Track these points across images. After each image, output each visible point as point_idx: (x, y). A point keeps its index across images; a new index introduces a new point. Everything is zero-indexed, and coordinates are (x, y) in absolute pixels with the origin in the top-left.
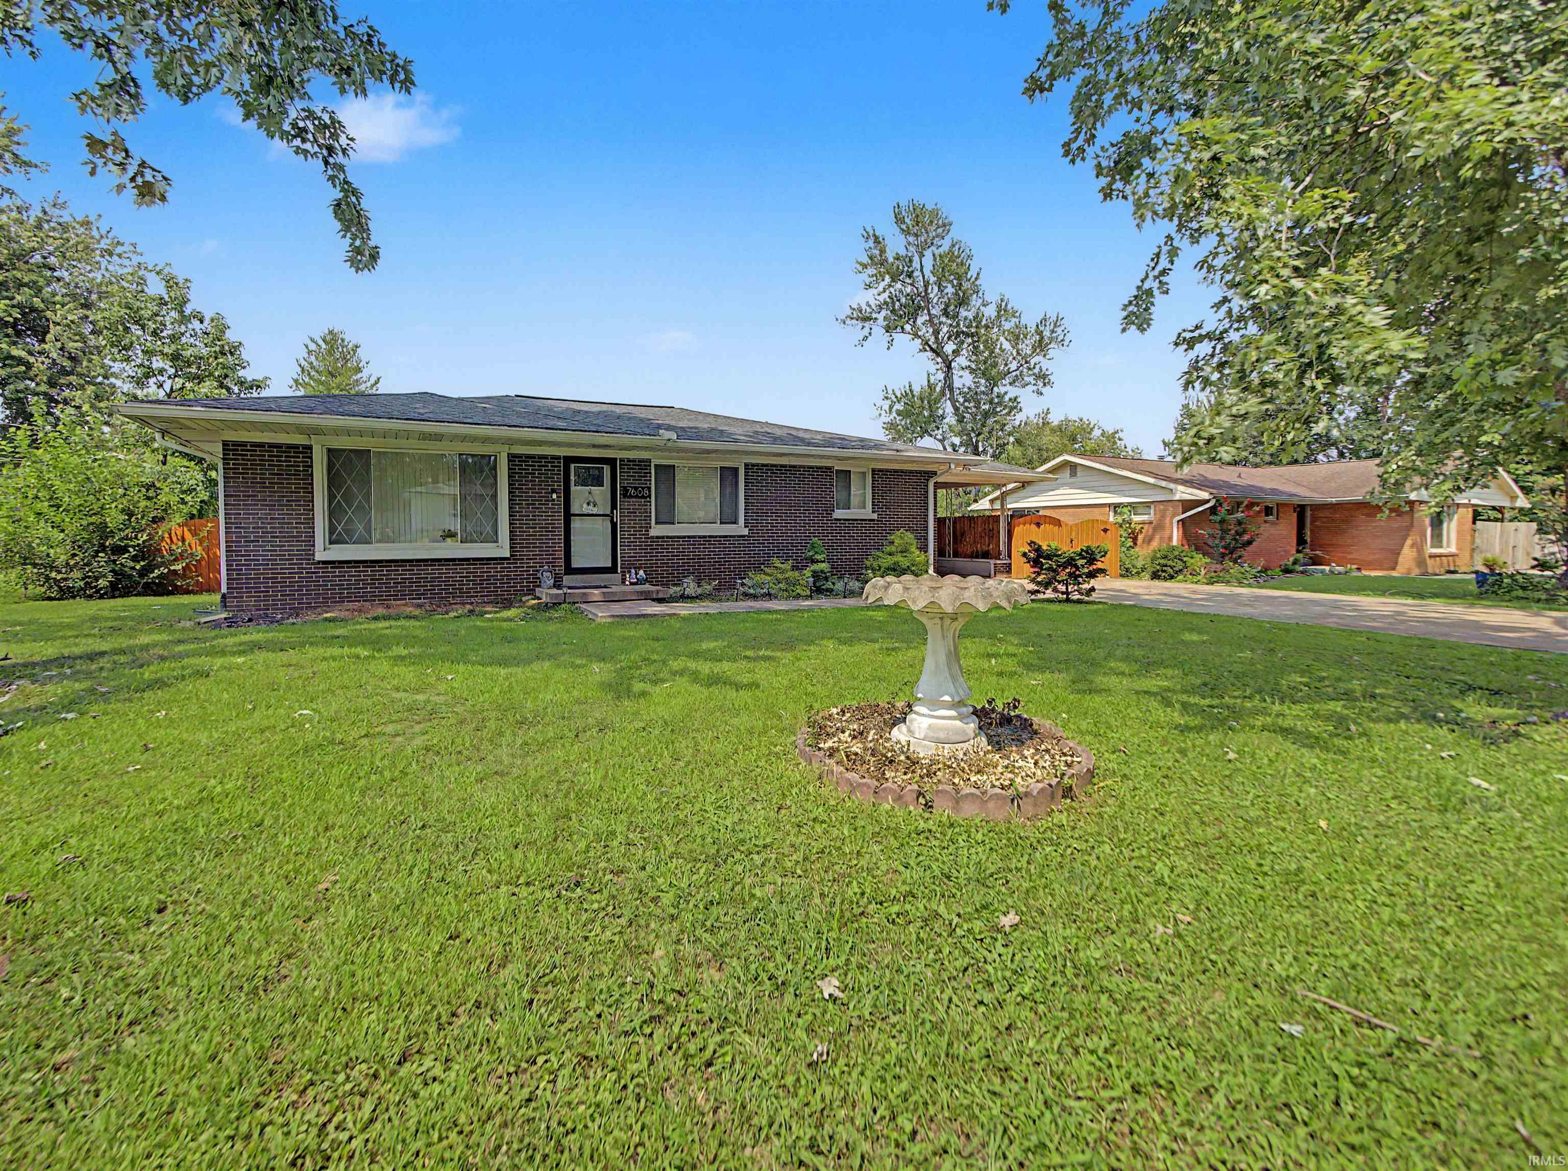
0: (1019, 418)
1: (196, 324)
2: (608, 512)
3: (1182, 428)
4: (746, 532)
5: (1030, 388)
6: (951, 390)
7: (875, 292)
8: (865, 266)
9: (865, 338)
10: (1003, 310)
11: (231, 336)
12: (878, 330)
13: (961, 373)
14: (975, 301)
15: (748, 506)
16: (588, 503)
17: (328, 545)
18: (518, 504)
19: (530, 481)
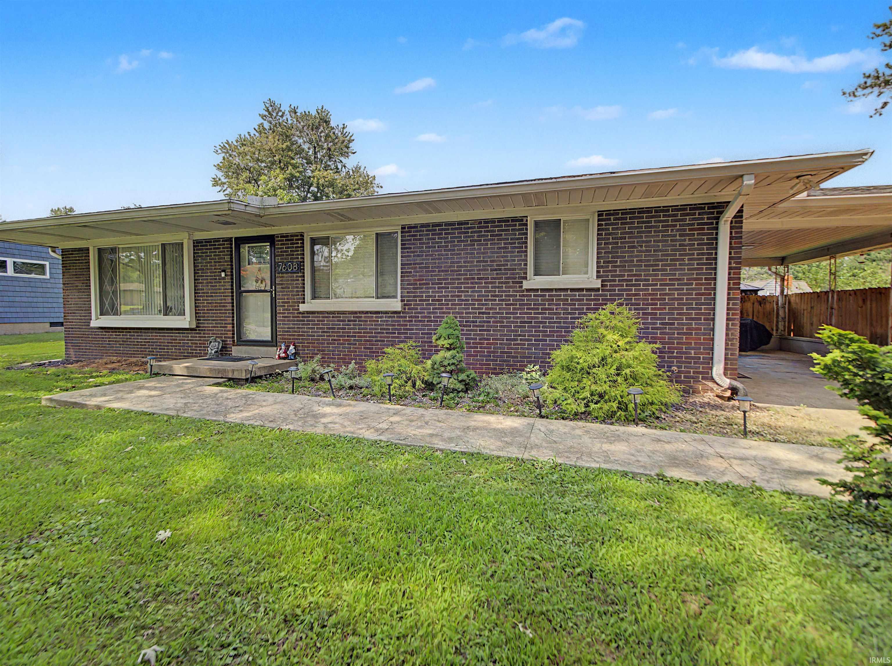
2: (269, 288)
4: (400, 307)
15: (404, 276)
16: (257, 281)
17: (99, 317)
18: (201, 283)
19: (208, 262)
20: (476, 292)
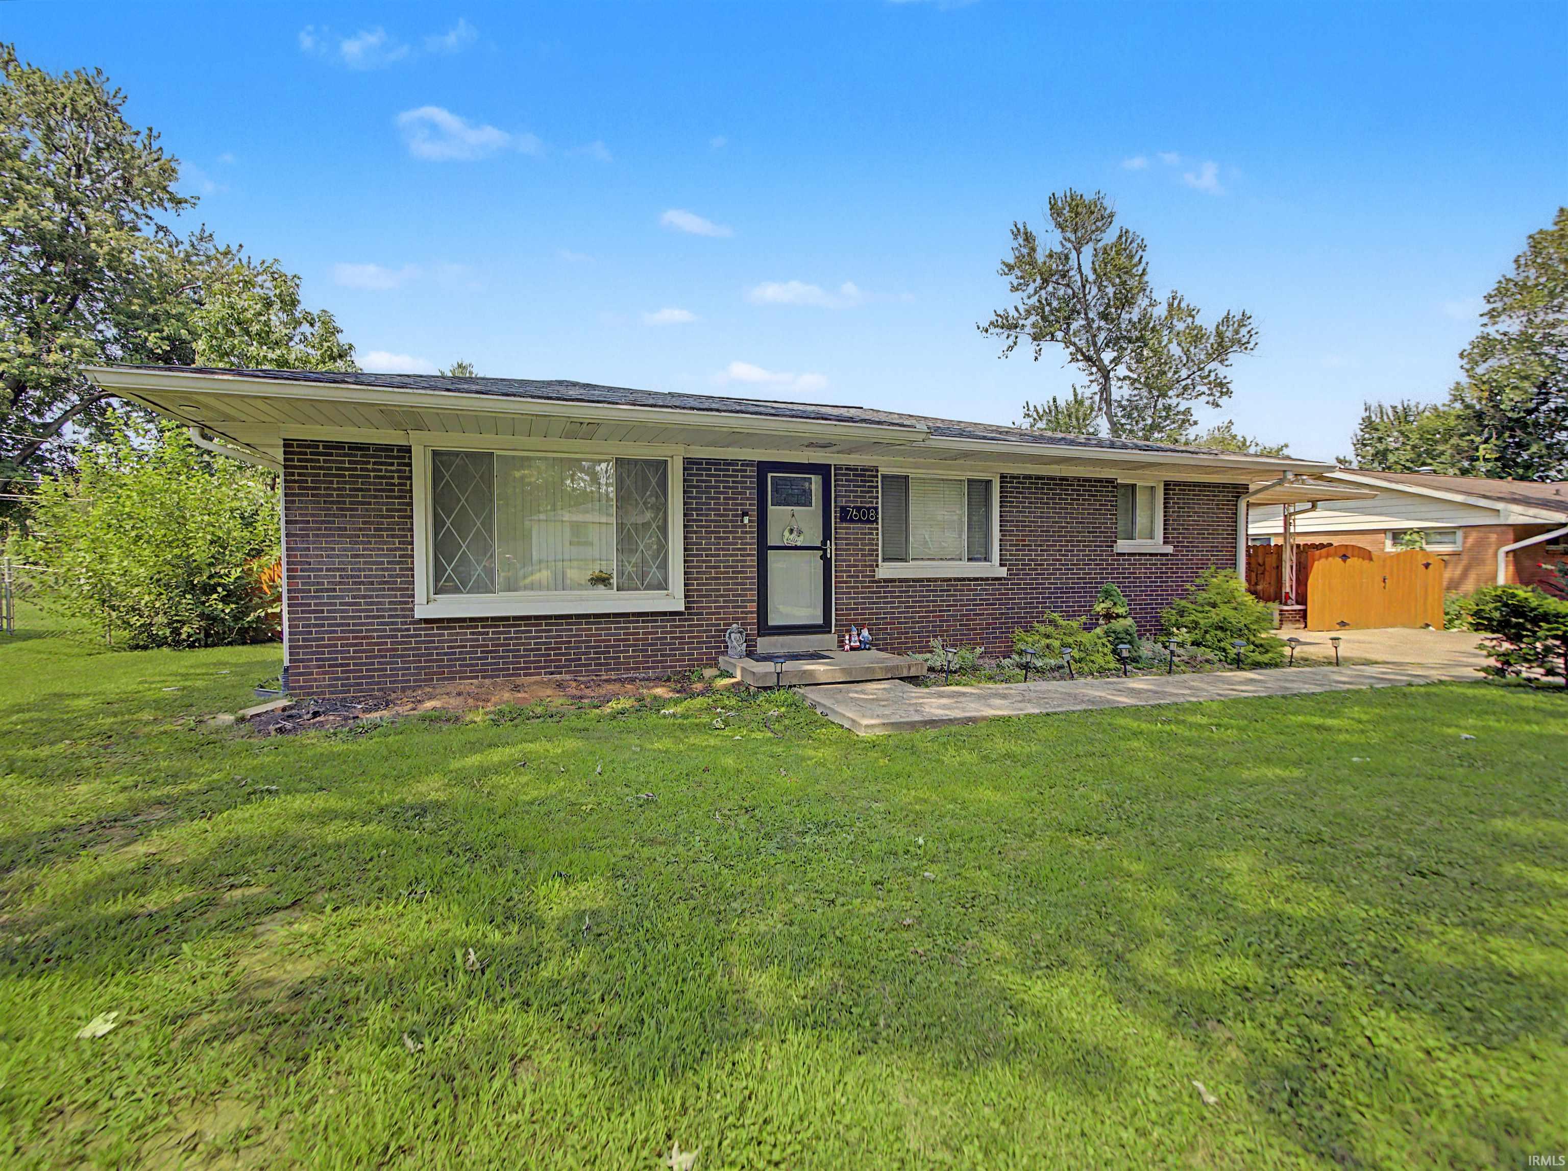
0: (1192, 432)
1: (305, 328)
2: (819, 544)
3: (1362, 443)
4: (1003, 572)
5: (1204, 398)
6: (1108, 402)
7: (1025, 295)
8: (1011, 268)
9: (1010, 348)
10: (1175, 308)
11: (343, 339)
12: (1025, 340)
13: (1119, 384)
14: (1143, 302)
15: (1006, 535)
16: (791, 531)
17: (432, 596)
18: (696, 532)
19: (713, 498)
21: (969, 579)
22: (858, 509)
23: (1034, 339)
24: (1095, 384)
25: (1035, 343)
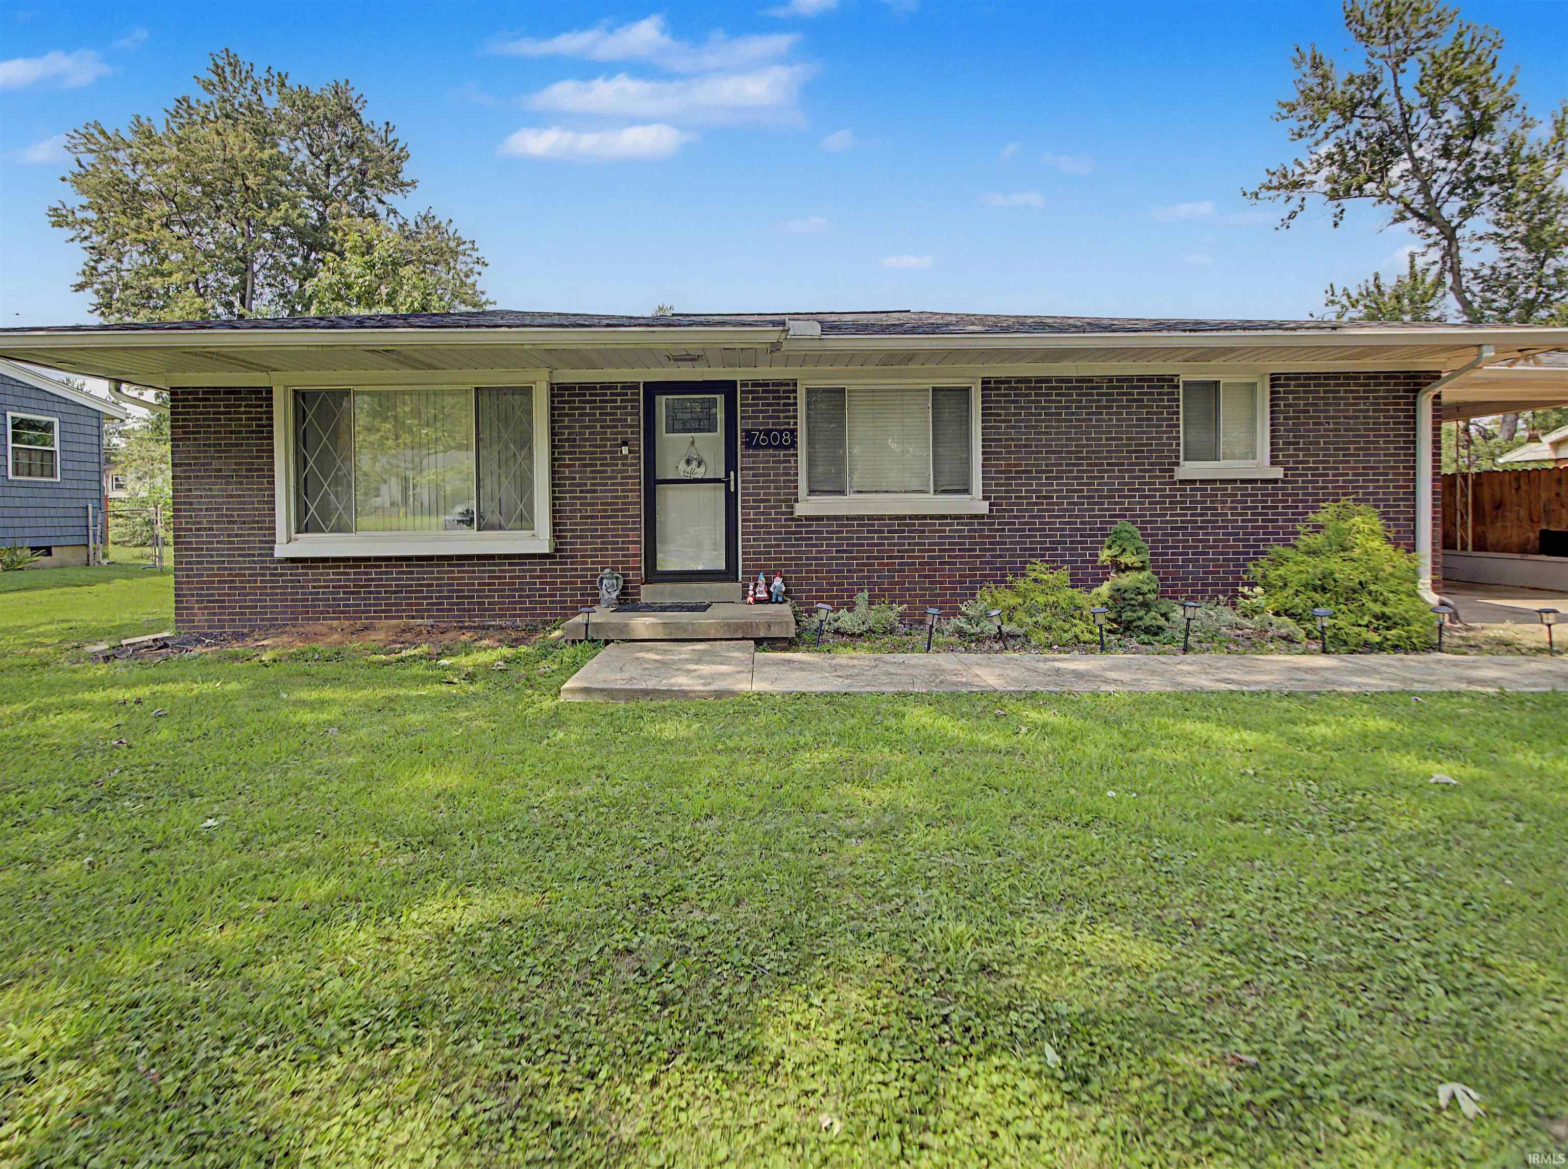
2: (722, 475)
4: (983, 508)
6: (1457, 275)
7: (1311, 141)
8: (1293, 108)
9: (1293, 216)
13: (1477, 245)
14: (1505, 125)
15: (989, 459)
16: (688, 462)
17: (294, 535)
18: (568, 466)
19: (587, 427)
20: (1106, 484)
21: (932, 517)
22: (768, 432)
23: (1332, 198)
24: (1432, 250)
25: (1335, 203)
